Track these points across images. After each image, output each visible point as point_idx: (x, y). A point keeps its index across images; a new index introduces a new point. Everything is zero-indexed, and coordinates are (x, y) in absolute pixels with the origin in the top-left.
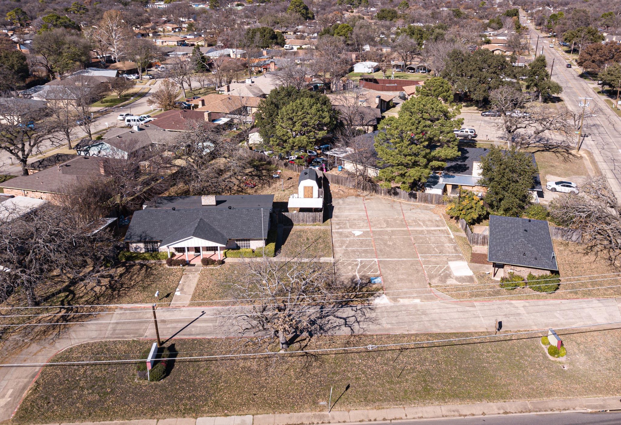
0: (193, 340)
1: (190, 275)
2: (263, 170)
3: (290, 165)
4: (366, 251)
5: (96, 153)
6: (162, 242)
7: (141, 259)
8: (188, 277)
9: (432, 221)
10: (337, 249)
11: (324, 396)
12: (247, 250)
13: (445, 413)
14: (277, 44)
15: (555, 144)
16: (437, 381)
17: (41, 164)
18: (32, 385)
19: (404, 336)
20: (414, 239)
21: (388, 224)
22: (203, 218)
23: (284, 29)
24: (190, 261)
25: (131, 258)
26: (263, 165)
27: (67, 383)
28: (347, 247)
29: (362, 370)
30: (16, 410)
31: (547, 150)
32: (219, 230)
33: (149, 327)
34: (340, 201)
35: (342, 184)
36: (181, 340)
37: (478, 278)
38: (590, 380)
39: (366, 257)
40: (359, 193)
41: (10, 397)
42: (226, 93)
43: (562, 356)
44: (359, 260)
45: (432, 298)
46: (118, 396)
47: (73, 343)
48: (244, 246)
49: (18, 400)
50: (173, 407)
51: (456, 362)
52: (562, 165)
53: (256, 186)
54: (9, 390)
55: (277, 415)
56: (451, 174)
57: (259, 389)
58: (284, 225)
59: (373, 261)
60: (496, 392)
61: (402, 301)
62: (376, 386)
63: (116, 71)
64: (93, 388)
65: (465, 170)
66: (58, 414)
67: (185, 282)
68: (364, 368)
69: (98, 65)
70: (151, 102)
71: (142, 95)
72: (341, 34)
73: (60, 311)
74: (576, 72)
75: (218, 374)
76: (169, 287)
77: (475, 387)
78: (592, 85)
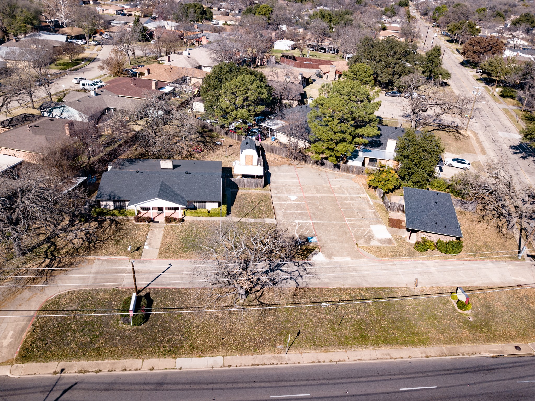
0: (165, 290)
1: (155, 231)
2: (206, 136)
3: (230, 133)
4: (301, 214)
5: (59, 114)
6: (130, 202)
7: (111, 215)
8: (154, 233)
9: (354, 190)
10: (277, 211)
11: (281, 341)
12: (203, 210)
13: (379, 356)
14: (206, 19)
15: (447, 124)
16: (371, 329)
17: (10, 123)
18: (30, 328)
19: (341, 290)
20: (341, 204)
21: (318, 191)
22: (164, 181)
23: (209, 5)
24: (154, 218)
25: (102, 214)
26: (205, 132)
27: (61, 326)
28: (285, 210)
29: (309, 319)
30: (18, 350)
31: (441, 130)
32: (179, 192)
33: (126, 277)
34: (276, 168)
35: (276, 153)
36: (155, 289)
37: (396, 240)
38: (491, 330)
39: (302, 219)
40: (291, 162)
41: (11, 338)
42: (167, 62)
43: (468, 310)
44: (297, 221)
45: (360, 257)
46: (106, 339)
47: (60, 290)
48: (201, 207)
49: (19, 341)
50: (155, 349)
51: (384, 313)
52: (455, 143)
53: (202, 151)
54: (9, 332)
55: (243, 357)
56: (368, 148)
57: (226, 333)
58: (231, 188)
59: (308, 223)
60: (419, 339)
61: (336, 259)
62: (322, 332)
63: (66, 36)
64: (84, 331)
65: (380, 146)
66: (56, 354)
67: (151, 237)
68: (310, 317)
69: (47, 29)
70: (101, 68)
71: (91, 60)
72: (262, 13)
73: (45, 261)
74: (458, 60)
75: (190, 320)
76: (138, 241)
77: (401, 334)
78: (472, 73)
